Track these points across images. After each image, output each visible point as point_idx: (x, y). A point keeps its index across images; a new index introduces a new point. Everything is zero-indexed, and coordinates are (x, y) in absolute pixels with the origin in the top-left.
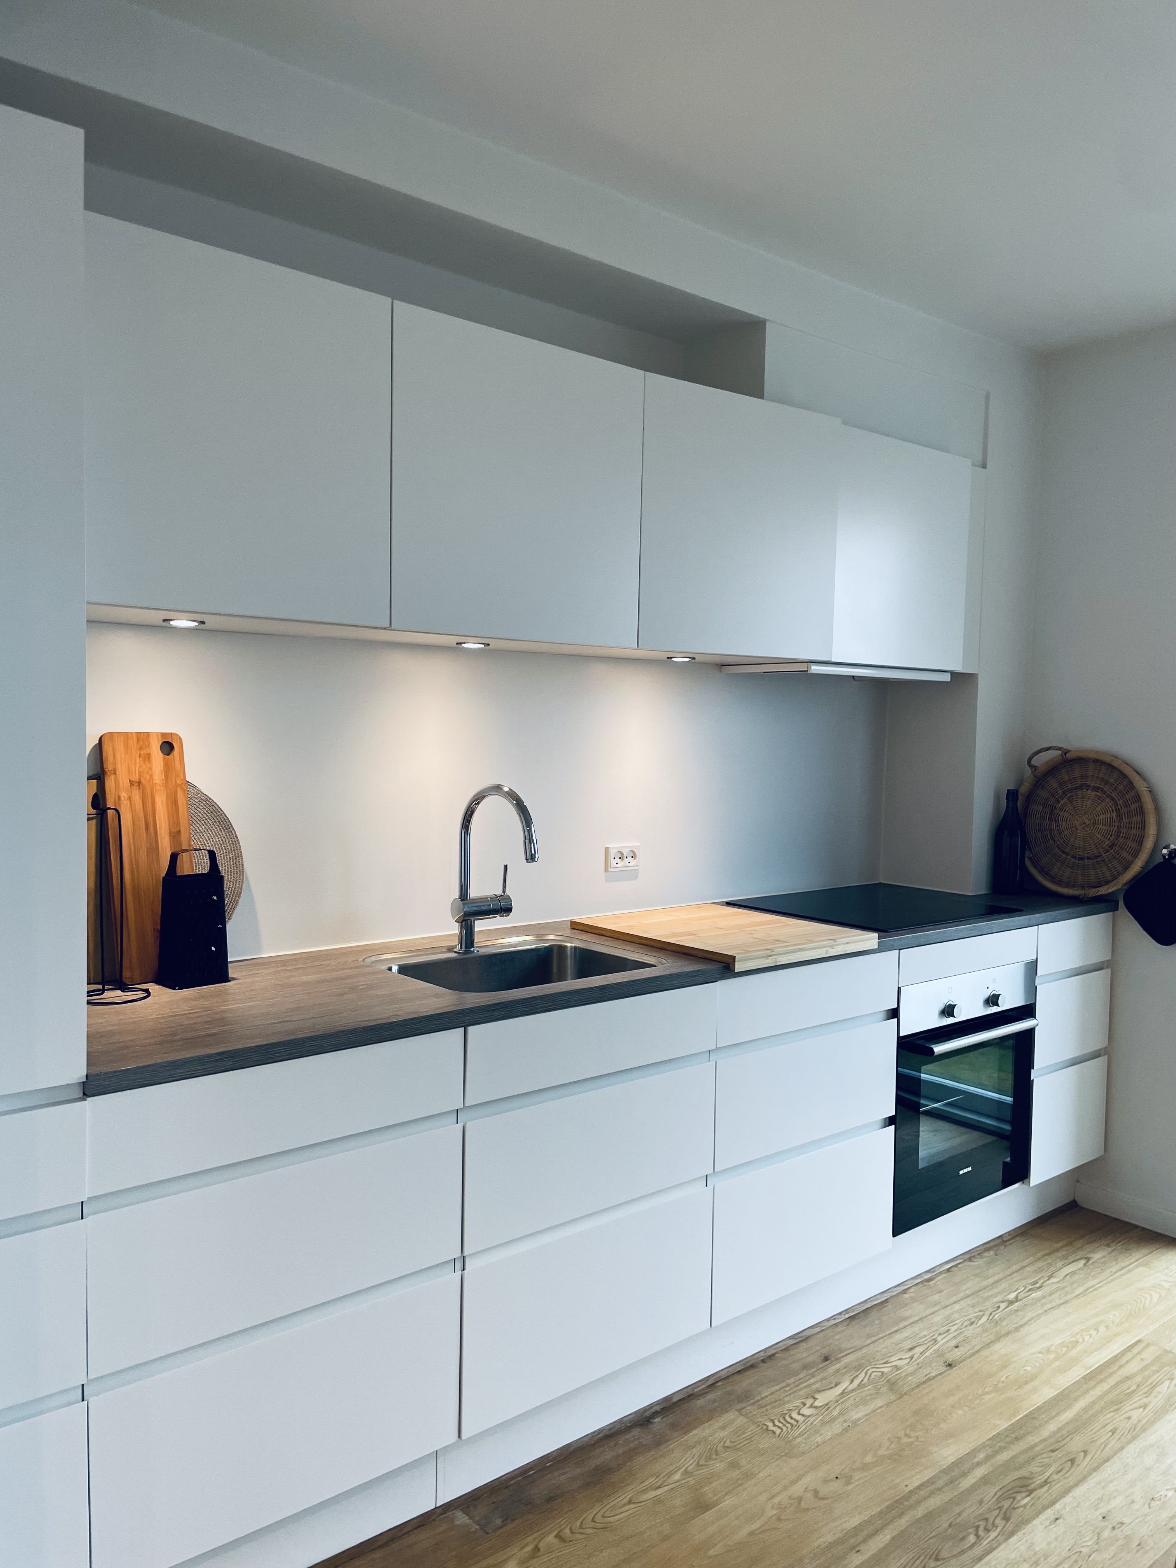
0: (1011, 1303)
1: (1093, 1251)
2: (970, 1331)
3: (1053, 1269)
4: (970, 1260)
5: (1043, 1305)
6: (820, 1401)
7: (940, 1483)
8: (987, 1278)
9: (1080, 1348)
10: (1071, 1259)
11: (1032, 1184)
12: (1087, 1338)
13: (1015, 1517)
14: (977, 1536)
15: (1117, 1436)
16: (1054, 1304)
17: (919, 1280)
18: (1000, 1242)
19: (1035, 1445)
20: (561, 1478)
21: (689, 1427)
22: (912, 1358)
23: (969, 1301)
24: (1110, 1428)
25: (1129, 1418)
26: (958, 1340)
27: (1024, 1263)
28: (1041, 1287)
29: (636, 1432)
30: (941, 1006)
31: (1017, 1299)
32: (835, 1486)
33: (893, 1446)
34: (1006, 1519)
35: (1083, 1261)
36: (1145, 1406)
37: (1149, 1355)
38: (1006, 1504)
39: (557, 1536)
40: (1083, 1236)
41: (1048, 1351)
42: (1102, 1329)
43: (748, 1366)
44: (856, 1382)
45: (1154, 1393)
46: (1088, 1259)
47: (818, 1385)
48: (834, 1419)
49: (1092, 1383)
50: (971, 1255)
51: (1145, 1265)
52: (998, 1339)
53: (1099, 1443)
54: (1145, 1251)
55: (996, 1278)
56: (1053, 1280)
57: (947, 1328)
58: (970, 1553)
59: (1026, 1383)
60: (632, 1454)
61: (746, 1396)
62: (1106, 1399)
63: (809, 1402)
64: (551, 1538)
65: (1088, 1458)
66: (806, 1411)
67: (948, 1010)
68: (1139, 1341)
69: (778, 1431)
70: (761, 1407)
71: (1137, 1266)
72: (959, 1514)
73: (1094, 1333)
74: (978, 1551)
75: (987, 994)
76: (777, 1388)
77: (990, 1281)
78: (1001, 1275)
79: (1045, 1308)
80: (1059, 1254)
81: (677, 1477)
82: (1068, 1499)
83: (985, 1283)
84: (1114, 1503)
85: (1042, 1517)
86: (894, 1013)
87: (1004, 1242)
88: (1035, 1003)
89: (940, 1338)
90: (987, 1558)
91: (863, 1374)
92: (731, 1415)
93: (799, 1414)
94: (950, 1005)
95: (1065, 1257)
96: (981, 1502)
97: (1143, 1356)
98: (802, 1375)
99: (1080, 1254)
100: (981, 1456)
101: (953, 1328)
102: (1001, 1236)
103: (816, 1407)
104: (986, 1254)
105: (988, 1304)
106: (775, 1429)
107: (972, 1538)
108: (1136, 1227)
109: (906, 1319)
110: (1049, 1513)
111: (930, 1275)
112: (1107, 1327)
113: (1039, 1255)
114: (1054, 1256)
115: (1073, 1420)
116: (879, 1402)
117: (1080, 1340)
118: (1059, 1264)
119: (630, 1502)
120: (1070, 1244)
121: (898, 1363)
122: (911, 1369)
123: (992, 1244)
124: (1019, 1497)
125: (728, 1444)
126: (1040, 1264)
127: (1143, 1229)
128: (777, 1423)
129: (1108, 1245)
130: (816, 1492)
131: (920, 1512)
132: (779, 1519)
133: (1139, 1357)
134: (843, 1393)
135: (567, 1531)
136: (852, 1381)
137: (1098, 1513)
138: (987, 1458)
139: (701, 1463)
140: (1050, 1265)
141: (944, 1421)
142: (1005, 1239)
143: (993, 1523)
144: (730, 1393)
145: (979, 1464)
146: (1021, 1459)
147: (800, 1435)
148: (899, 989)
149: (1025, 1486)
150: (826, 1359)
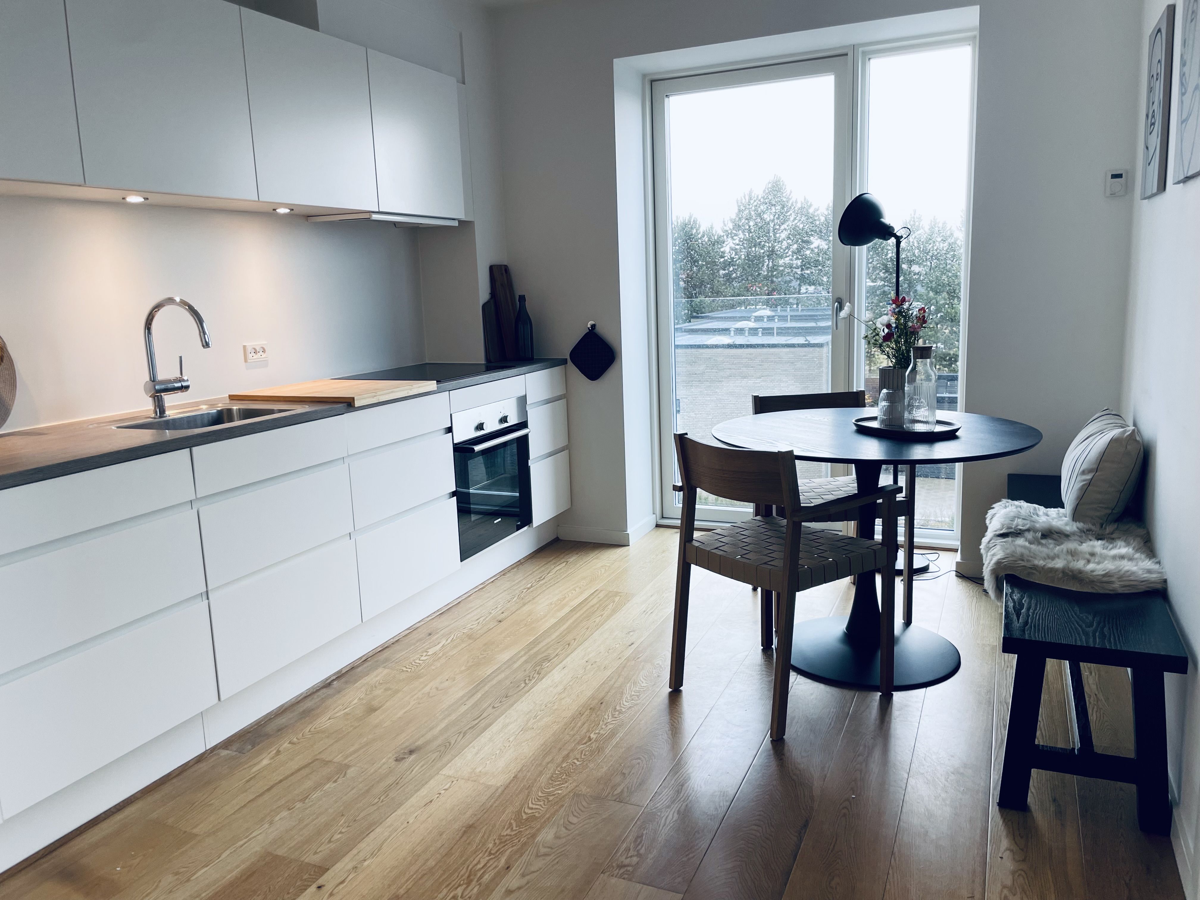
0: (529, 588)
1: (569, 558)
2: (509, 605)
3: (549, 570)
4: (504, 575)
5: (546, 586)
6: (431, 652)
7: (503, 668)
8: (514, 581)
9: (567, 599)
10: (558, 563)
11: (534, 526)
12: (570, 595)
13: (543, 672)
14: (526, 683)
15: (589, 630)
16: (552, 584)
17: (477, 589)
18: (519, 564)
19: (550, 642)
20: (282, 721)
21: (356, 681)
22: (478, 623)
23: (506, 592)
24: (586, 627)
25: (595, 621)
26: (503, 610)
27: (534, 570)
28: (544, 578)
29: (324, 690)
30: (476, 424)
31: (532, 586)
32: (447, 684)
33: (475, 660)
34: (539, 673)
35: (565, 563)
36: (602, 615)
37: (602, 595)
38: (538, 668)
39: (290, 743)
40: (564, 553)
41: (551, 604)
42: (577, 589)
43: (384, 648)
44: (449, 641)
45: (606, 609)
46: (567, 562)
47: (428, 646)
48: (440, 658)
49: (574, 612)
50: (504, 573)
51: (597, 558)
52: (524, 605)
53: (580, 635)
54: (596, 552)
55: (520, 579)
56: (549, 575)
57: (496, 606)
58: (523, 690)
59: (541, 619)
60: (323, 700)
61: (387, 660)
62: (582, 617)
63: (425, 654)
64: (286, 745)
65: (576, 642)
66: (422, 658)
67: (480, 427)
68: (597, 590)
69: (409, 670)
70: (397, 663)
71: (592, 560)
72: (515, 678)
73: (574, 592)
74: (527, 688)
75: (501, 416)
76: (404, 653)
77: (517, 581)
78: (522, 578)
79: (547, 587)
80: (552, 563)
81: (356, 701)
82: (568, 659)
83: (514, 583)
84: (591, 656)
85: (557, 668)
86: (449, 430)
87: (521, 563)
88: (527, 421)
89: (492, 612)
90: (532, 690)
91: (453, 636)
92: (380, 670)
93: (420, 660)
94: (481, 423)
95: (555, 563)
96: (525, 671)
97: (599, 595)
98: (417, 645)
99: (563, 560)
100: (523, 653)
101: (499, 606)
102: (519, 561)
103: (429, 655)
104: (512, 570)
105: (517, 592)
106: (407, 669)
107: (523, 685)
108: (591, 543)
109: (472, 608)
110: (561, 666)
111: (482, 586)
112: (580, 588)
113: (541, 565)
114: (549, 564)
115: (567, 629)
116: (464, 645)
117: (567, 596)
118: (553, 567)
119: (329, 719)
120: (557, 557)
121: (472, 627)
122: (479, 627)
123: (515, 565)
124: (544, 664)
125: (381, 682)
126: (543, 569)
127: (594, 543)
128: (407, 667)
129: (577, 554)
130: (437, 689)
131: (494, 682)
132: (419, 703)
133: (597, 597)
134: (443, 646)
135: (295, 740)
136: (447, 640)
137: (584, 661)
138: (525, 654)
139: (367, 693)
140: (547, 568)
141: (501, 644)
142: (522, 562)
143: (533, 677)
144: (377, 661)
145: (521, 657)
146: (543, 650)
147: (422, 669)
148: (451, 414)
149: (547, 659)
150: (430, 634)
